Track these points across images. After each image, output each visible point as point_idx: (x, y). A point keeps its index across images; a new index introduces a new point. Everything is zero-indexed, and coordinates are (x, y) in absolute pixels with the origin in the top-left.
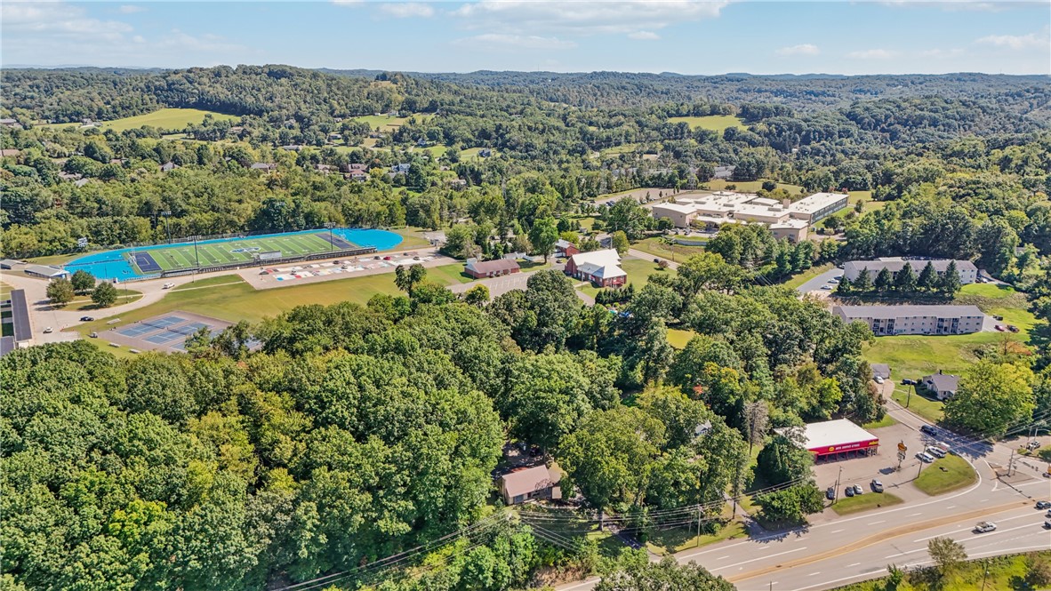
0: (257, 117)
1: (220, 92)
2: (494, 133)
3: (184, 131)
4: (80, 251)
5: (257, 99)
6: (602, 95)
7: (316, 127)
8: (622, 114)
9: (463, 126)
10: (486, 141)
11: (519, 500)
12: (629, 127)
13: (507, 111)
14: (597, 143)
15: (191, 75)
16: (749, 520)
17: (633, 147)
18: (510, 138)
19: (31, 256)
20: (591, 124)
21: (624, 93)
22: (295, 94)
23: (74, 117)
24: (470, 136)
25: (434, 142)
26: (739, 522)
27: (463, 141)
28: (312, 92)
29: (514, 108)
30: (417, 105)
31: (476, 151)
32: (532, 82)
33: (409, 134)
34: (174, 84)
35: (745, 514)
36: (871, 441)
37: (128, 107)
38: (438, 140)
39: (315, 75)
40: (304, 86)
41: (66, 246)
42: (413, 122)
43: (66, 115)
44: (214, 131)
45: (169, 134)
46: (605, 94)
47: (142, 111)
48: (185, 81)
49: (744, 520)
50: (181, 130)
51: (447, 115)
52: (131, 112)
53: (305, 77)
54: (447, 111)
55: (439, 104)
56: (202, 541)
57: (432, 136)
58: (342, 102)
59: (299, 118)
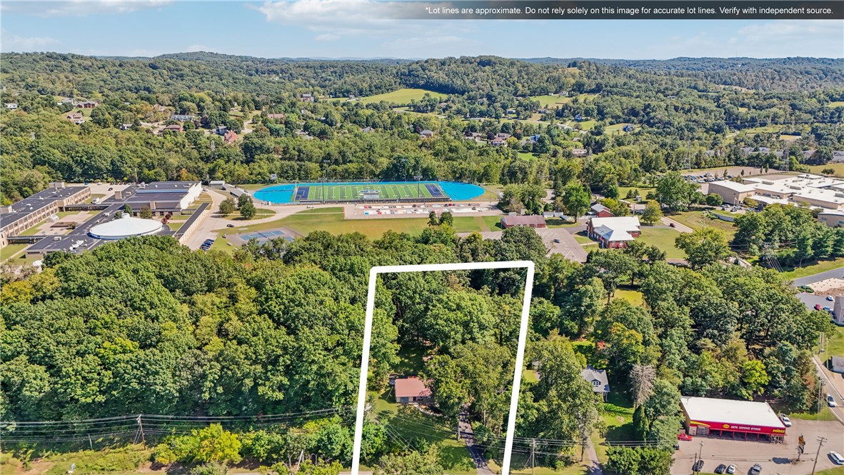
0: (460, 96)
1: (440, 77)
2: (642, 112)
3: (408, 106)
4: (272, 183)
5: (464, 82)
6: (781, 80)
7: (499, 104)
8: (778, 97)
9: (615, 105)
10: (633, 118)
11: (405, 400)
12: (780, 110)
13: (663, 93)
14: (741, 123)
15: (425, 65)
16: (596, 466)
17: (778, 128)
18: (654, 116)
19: (244, 183)
20: (743, 105)
21: (807, 78)
22: (492, 78)
23: (345, 94)
24: (620, 114)
25: (589, 118)
26: (585, 466)
27: (612, 117)
28: (506, 77)
29: (671, 90)
30: (585, 87)
31: (622, 126)
32: (721, 67)
33: (570, 111)
34: (412, 71)
35: (596, 460)
36: (776, 428)
37: (379, 88)
38: (592, 116)
39: (512, 63)
40: (500, 72)
41: (264, 179)
42: (575, 101)
43: (341, 92)
44: (426, 106)
45: (398, 107)
46: (784, 78)
47: (388, 90)
48: (420, 69)
49: (591, 465)
50: (406, 104)
51: (608, 95)
52: (380, 91)
53: (504, 65)
54: (608, 92)
55: (604, 86)
56: (142, 372)
57: (588, 113)
58: (526, 84)
59: (489, 97)
